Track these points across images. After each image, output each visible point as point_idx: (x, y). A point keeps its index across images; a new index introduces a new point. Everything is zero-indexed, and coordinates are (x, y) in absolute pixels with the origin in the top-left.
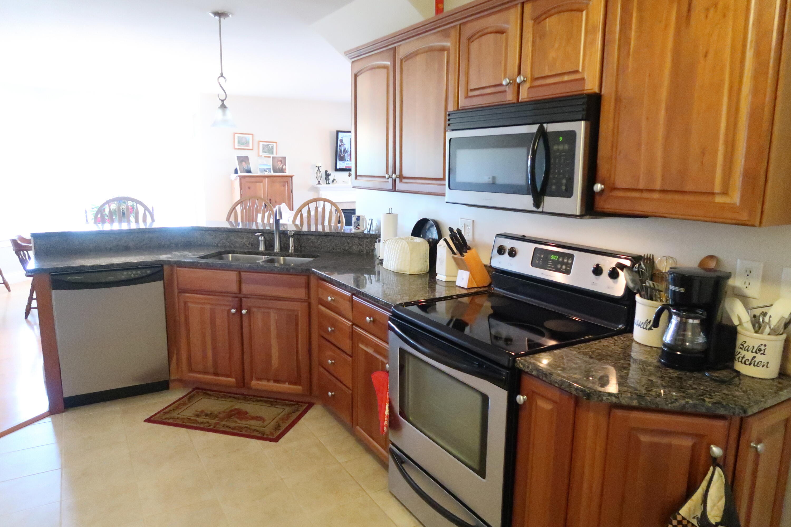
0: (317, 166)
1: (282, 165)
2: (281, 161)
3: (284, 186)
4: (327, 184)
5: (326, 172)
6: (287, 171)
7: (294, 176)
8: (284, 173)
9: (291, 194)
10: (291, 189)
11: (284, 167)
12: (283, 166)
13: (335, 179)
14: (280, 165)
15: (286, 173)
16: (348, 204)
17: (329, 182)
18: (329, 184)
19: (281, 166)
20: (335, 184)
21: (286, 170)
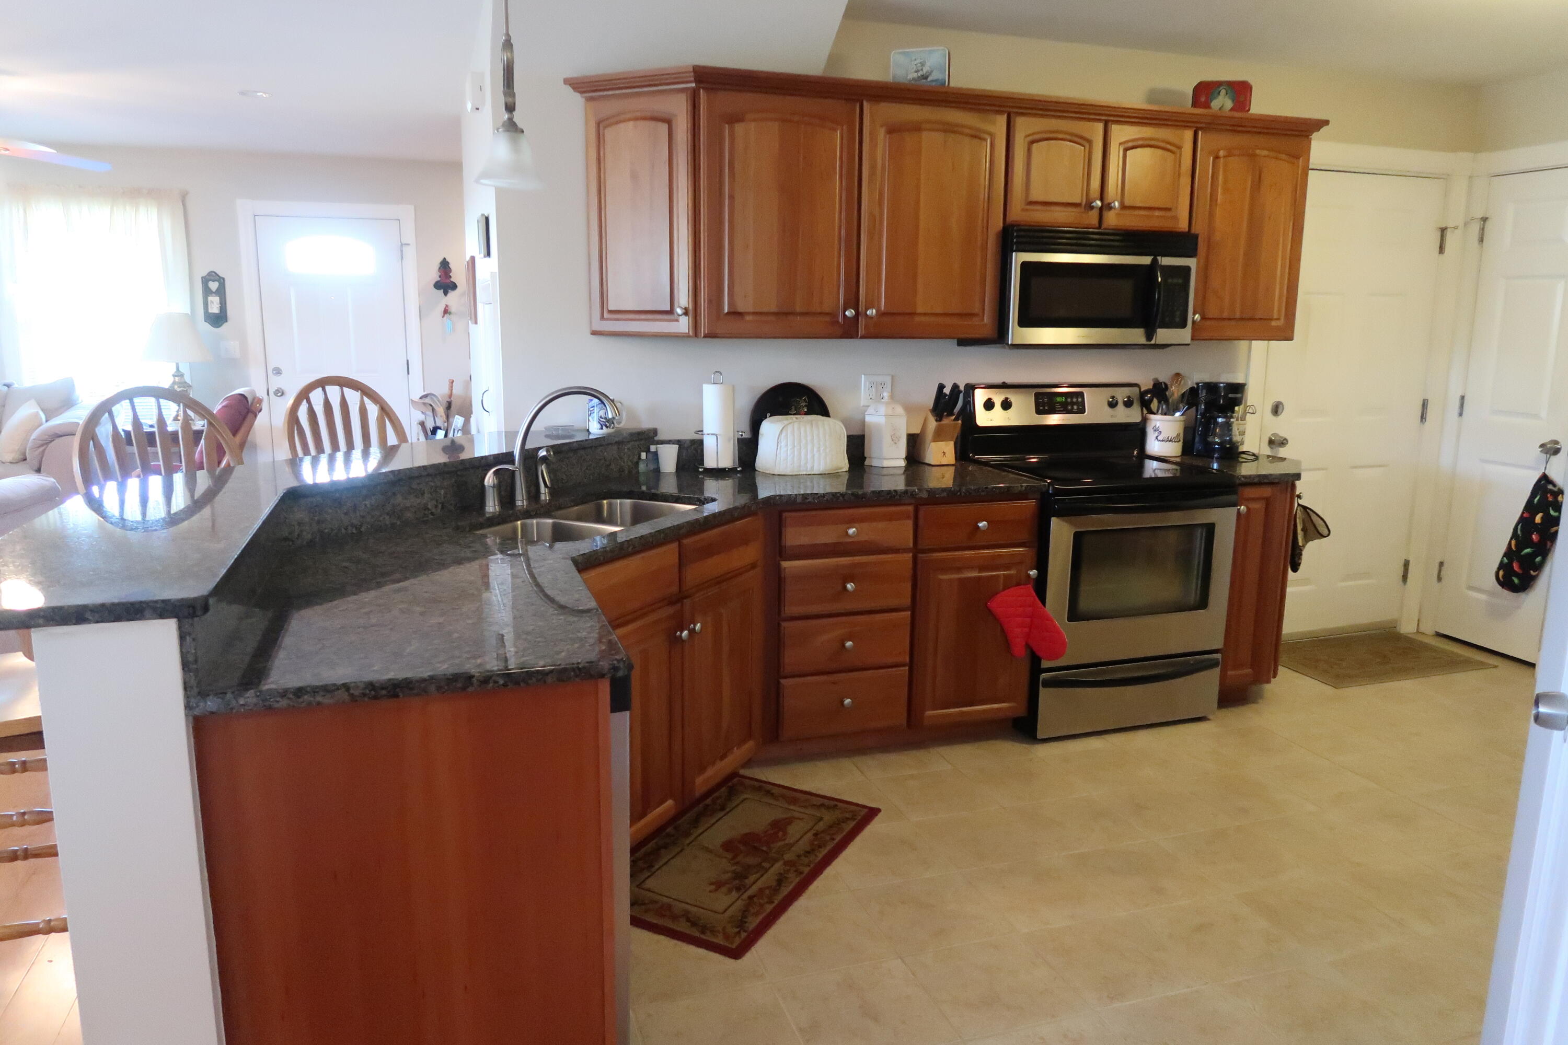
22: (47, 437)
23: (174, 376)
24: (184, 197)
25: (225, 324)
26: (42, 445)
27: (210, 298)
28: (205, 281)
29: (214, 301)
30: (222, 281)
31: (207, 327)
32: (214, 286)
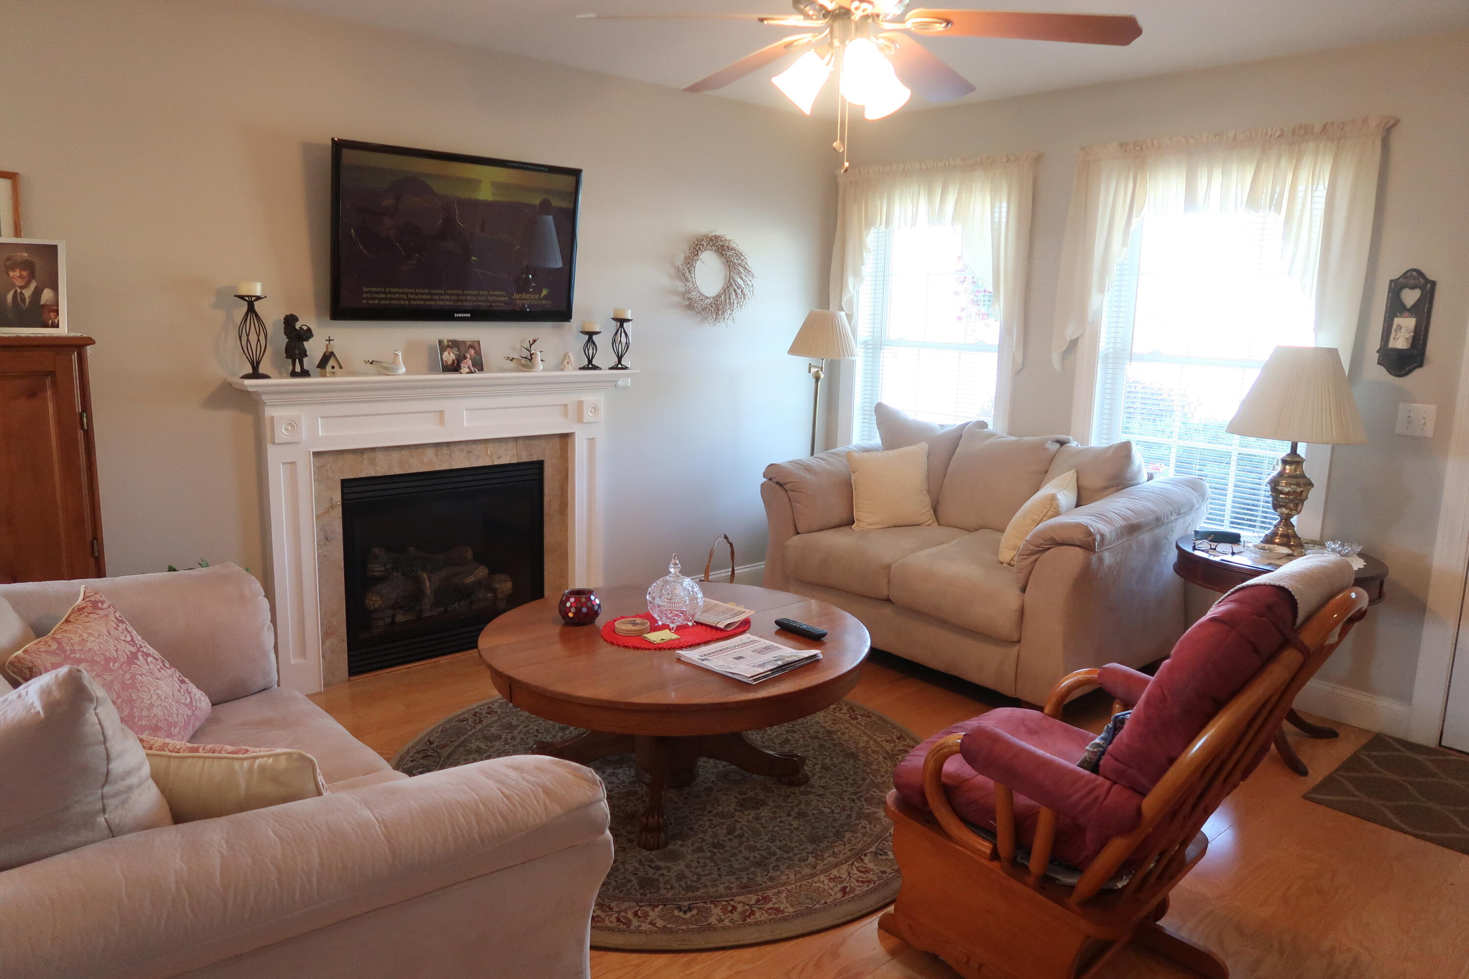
0: (242, 297)
1: (33, 285)
2: (29, 266)
3: (33, 394)
4: (294, 374)
5: (290, 321)
6: (63, 317)
7: (90, 341)
8: (45, 325)
9: (81, 433)
10: (79, 409)
11: (47, 295)
12: (37, 293)
13: (332, 354)
14: (22, 288)
15: (56, 326)
16: (395, 455)
17: (305, 367)
18: (305, 373)
19: (28, 293)
20: (333, 374)
21: (57, 311)
22: (1042, 541)
23: (1285, 462)
24: (1388, 130)
25: (1417, 374)
26: (1033, 553)
27: (1397, 321)
28: (1396, 288)
29: (1406, 324)
30: (1428, 288)
31: (1382, 374)
32: (1410, 297)
